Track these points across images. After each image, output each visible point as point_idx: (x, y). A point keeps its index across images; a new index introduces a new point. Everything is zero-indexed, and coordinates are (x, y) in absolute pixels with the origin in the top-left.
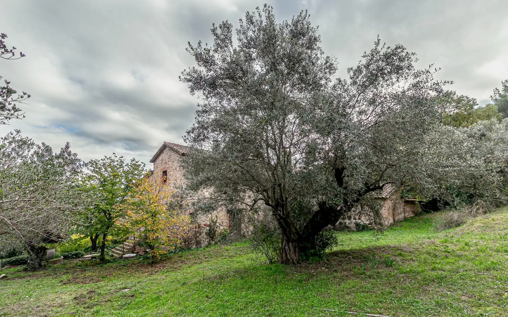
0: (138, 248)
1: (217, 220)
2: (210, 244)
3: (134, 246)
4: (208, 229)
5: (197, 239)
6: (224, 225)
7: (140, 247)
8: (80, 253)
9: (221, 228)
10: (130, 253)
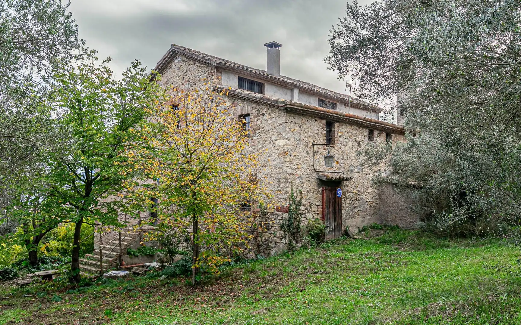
0: (126, 259)
1: (301, 199)
2: (291, 248)
3: (120, 256)
4: (287, 217)
5: (260, 239)
6: (313, 210)
7: (131, 258)
8: (11, 271)
9: (309, 216)
10: (113, 270)
